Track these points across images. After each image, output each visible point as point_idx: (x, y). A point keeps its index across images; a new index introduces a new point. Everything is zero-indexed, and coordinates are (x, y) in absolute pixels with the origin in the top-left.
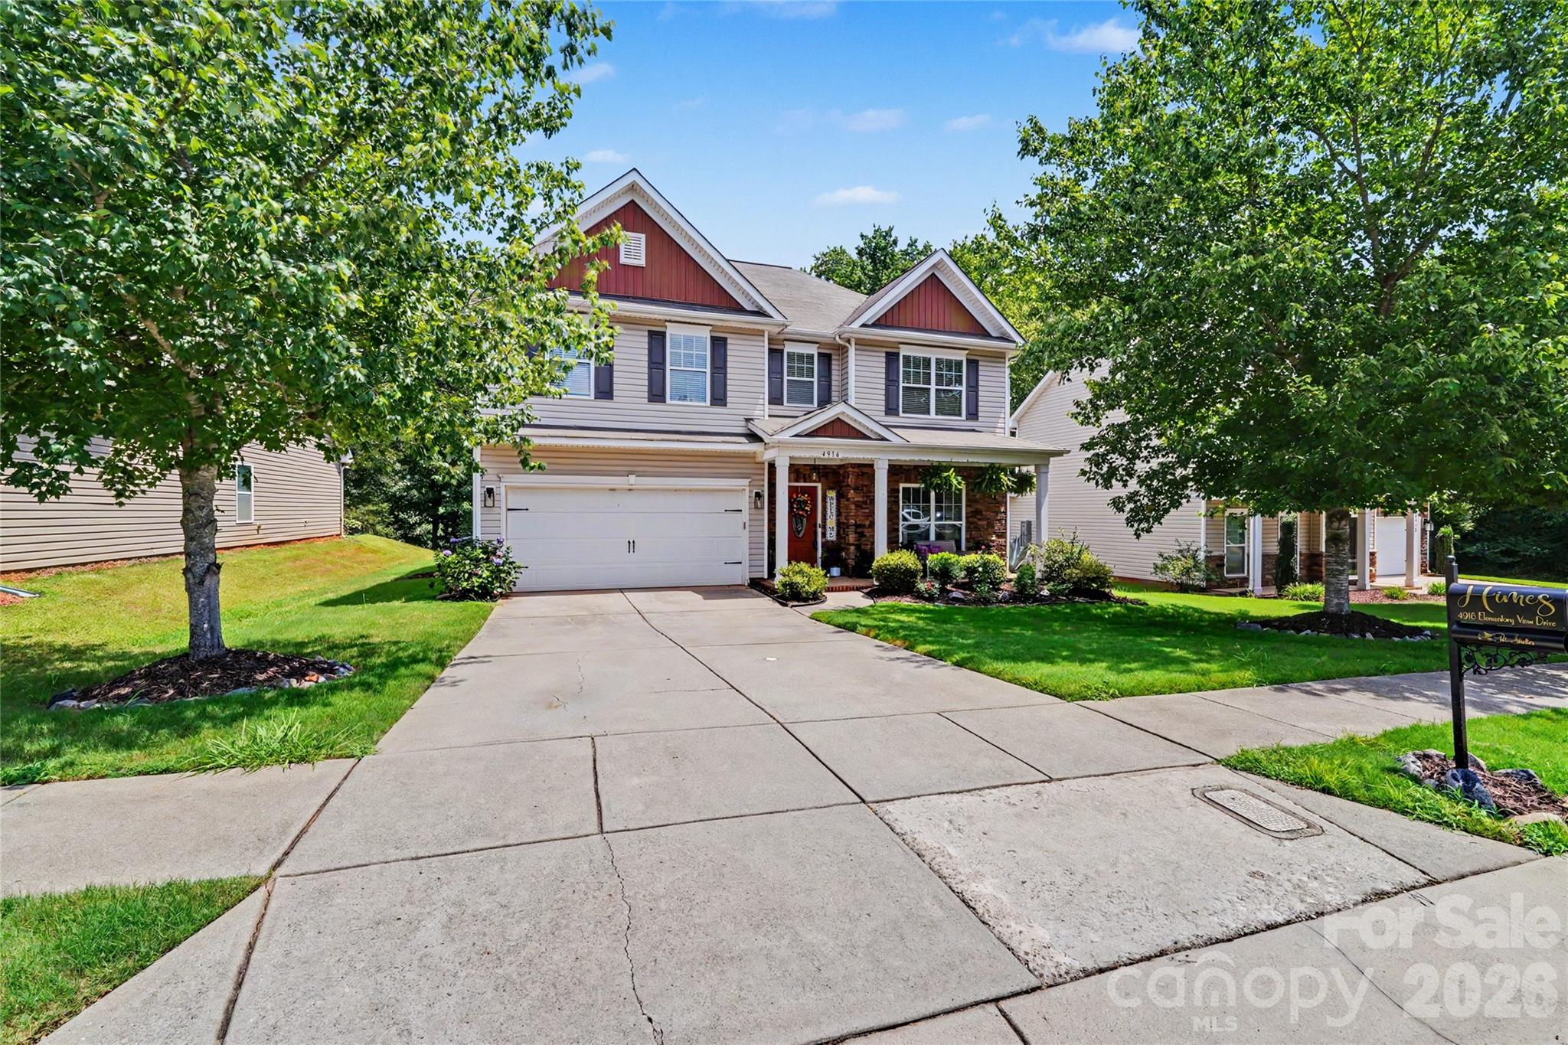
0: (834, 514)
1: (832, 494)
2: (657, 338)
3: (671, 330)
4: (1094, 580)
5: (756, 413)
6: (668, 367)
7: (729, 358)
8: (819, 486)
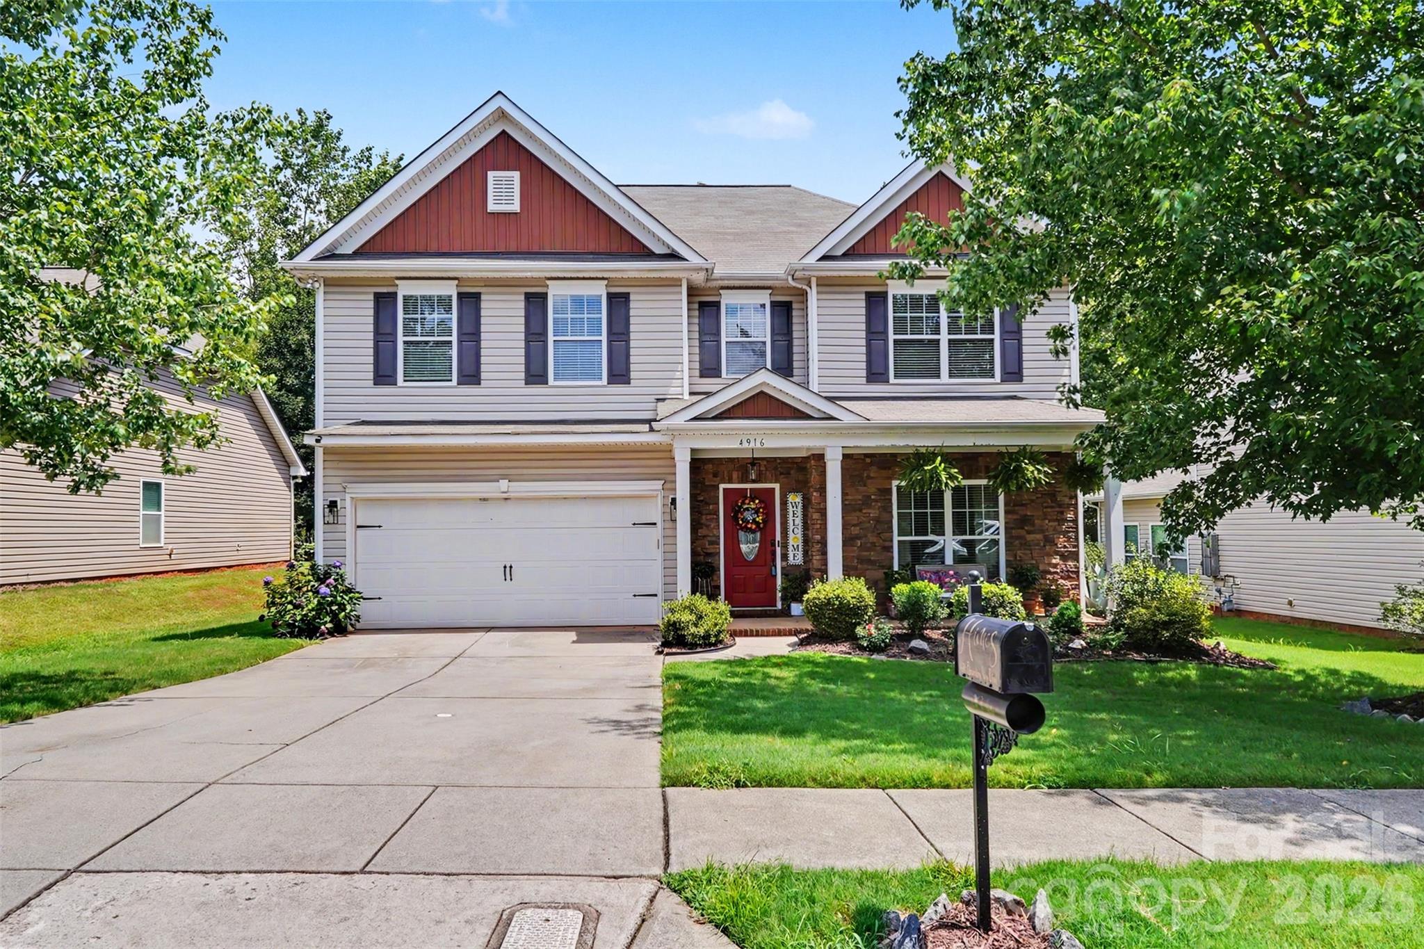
0: (800, 527)
1: (795, 499)
2: (536, 302)
3: (555, 291)
4: (1166, 625)
5: (672, 390)
6: (551, 338)
7: (632, 320)
8: (777, 486)
